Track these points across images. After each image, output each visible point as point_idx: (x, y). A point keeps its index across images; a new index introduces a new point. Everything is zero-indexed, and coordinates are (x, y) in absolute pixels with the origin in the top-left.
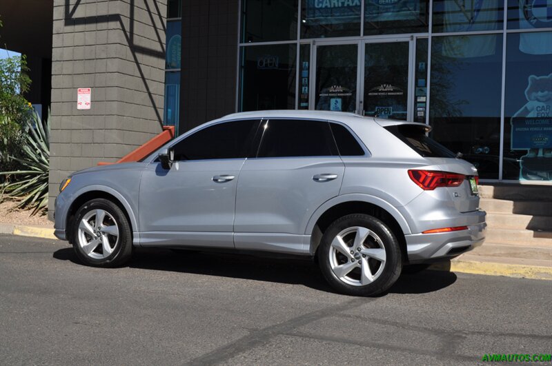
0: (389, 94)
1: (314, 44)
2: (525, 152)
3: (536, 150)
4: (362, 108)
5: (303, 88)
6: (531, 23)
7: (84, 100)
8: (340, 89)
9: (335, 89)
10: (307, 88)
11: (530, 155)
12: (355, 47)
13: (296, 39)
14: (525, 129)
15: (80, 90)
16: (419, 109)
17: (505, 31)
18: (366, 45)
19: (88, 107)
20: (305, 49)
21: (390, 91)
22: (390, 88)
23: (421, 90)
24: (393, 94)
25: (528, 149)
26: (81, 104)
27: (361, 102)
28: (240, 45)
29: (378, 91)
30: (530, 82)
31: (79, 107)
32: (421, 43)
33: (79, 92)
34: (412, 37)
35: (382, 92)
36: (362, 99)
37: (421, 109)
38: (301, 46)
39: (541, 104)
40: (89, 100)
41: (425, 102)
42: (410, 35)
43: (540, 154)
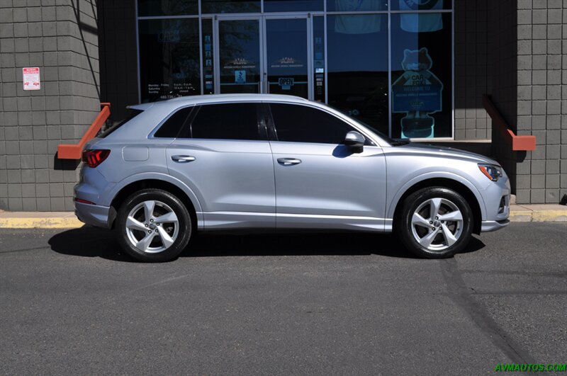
0: (290, 66)
1: (216, 19)
2: (406, 114)
3: (414, 112)
4: (266, 79)
5: (207, 61)
6: (409, 6)
7: (31, 80)
8: (243, 61)
9: (239, 62)
10: (210, 61)
11: (409, 116)
12: (256, 22)
13: (198, 14)
14: (404, 95)
15: (25, 70)
16: (317, 79)
17: (389, 12)
18: (267, 21)
19: (38, 87)
20: (208, 23)
21: (291, 64)
22: (291, 60)
23: (319, 62)
24: (293, 66)
25: (407, 112)
26: (28, 84)
27: (265, 74)
28: (138, 18)
29: (280, 64)
30: (405, 55)
31: (26, 88)
32: (318, 21)
33: (24, 72)
34: (309, 15)
35: (284, 64)
36: (266, 71)
37: (320, 79)
38: (202, 20)
39: (416, 74)
40: (38, 80)
41: (324, 74)
42: (307, 13)
43: (417, 116)
